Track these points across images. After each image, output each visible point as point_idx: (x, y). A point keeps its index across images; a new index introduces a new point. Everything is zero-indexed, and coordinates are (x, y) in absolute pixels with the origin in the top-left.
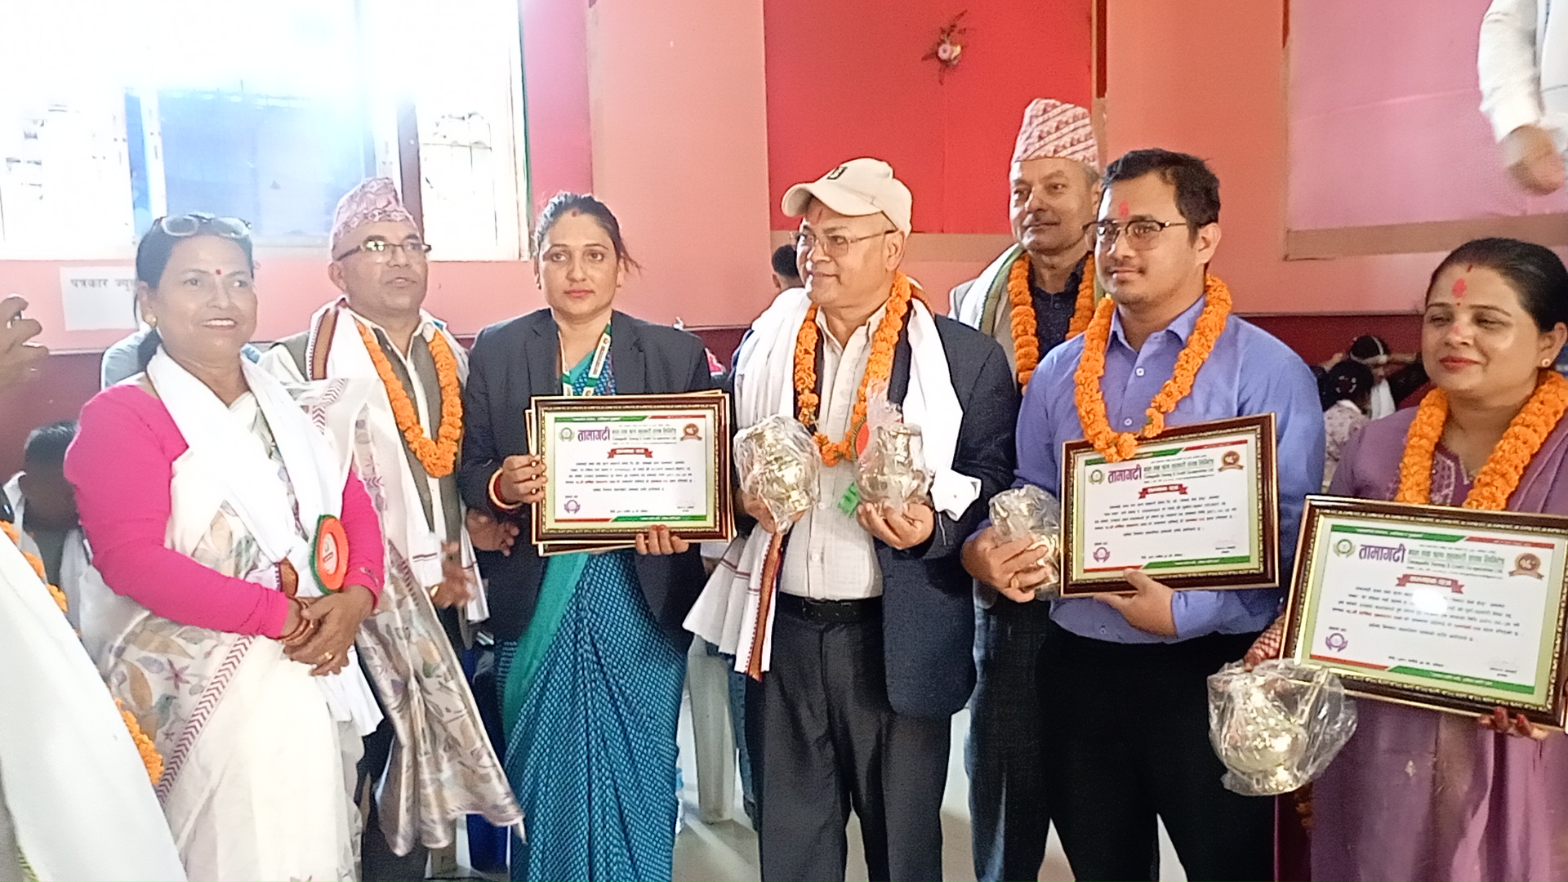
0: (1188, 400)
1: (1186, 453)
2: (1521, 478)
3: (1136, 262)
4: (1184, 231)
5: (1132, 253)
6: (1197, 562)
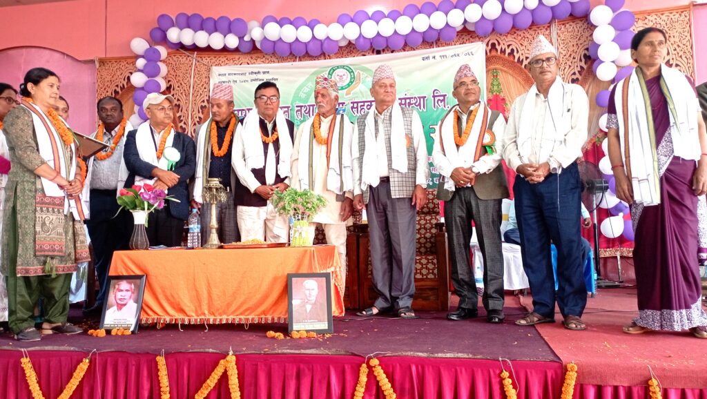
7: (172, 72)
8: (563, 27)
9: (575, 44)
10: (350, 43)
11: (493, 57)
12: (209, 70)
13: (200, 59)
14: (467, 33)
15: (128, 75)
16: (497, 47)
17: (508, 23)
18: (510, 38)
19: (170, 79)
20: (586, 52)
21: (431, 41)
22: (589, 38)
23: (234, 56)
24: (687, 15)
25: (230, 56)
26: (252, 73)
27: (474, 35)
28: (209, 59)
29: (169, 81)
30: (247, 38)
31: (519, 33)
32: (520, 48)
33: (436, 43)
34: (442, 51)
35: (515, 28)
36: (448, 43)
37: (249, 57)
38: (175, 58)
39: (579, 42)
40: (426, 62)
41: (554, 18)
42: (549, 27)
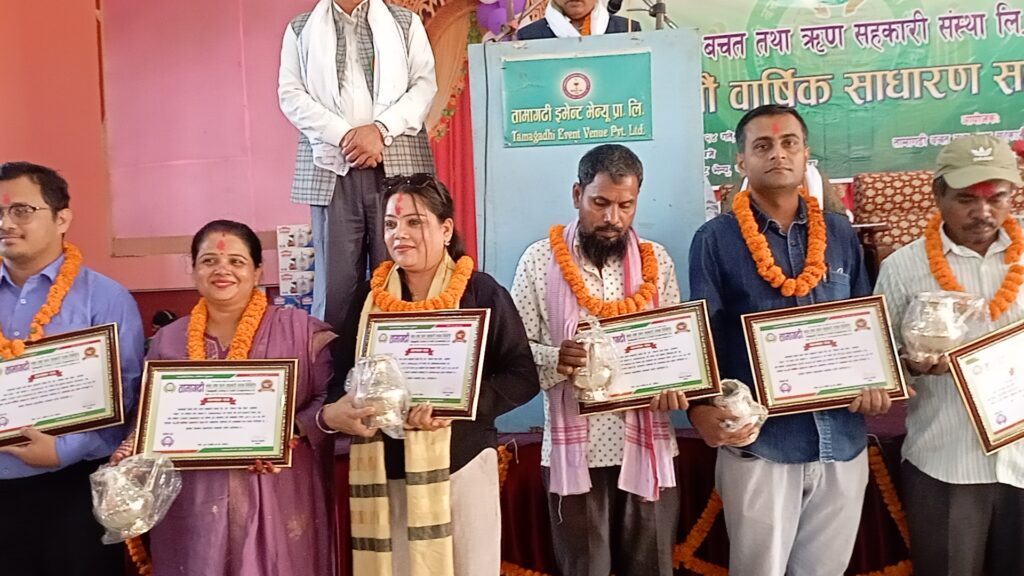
0: (58, 317)
1: (59, 351)
2: (252, 342)
3: (19, 231)
4: (48, 213)
5: (14, 226)
6: (70, 417)
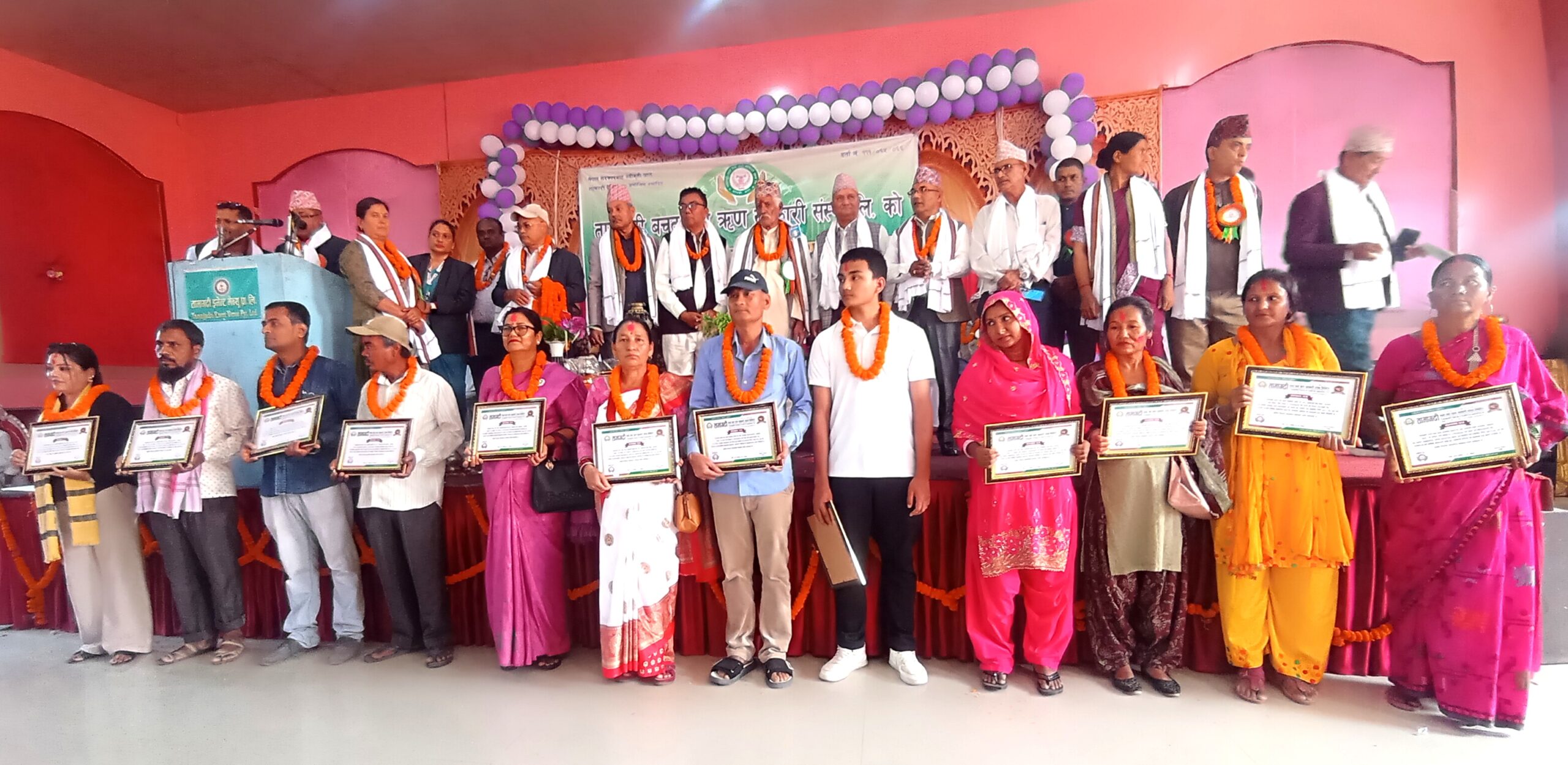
7: (531, 177)
8: (1010, 115)
9: (1024, 137)
10: (752, 135)
11: (927, 152)
12: (577, 172)
13: (564, 160)
14: (895, 123)
15: (477, 182)
16: (932, 140)
17: (946, 112)
18: (947, 129)
19: (529, 186)
20: (1037, 148)
21: (851, 133)
22: (1041, 130)
23: (607, 155)
24: (1156, 102)
25: (600, 155)
26: (630, 175)
27: (904, 125)
28: (575, 160)
29: (528, 189)
30: (624, 133)
31: (959, 123)
32: (960, 142)
33: (858, 136)
34: (865, 144)
35: (954, 118)
36: (872, 136)
37: (625, 155)
38: (534, 159)
39: (1029, 135)
40: (845, 158)
41: (1000, 105)
42: (994, 115)
